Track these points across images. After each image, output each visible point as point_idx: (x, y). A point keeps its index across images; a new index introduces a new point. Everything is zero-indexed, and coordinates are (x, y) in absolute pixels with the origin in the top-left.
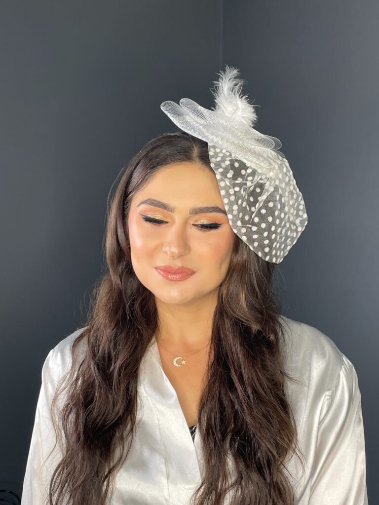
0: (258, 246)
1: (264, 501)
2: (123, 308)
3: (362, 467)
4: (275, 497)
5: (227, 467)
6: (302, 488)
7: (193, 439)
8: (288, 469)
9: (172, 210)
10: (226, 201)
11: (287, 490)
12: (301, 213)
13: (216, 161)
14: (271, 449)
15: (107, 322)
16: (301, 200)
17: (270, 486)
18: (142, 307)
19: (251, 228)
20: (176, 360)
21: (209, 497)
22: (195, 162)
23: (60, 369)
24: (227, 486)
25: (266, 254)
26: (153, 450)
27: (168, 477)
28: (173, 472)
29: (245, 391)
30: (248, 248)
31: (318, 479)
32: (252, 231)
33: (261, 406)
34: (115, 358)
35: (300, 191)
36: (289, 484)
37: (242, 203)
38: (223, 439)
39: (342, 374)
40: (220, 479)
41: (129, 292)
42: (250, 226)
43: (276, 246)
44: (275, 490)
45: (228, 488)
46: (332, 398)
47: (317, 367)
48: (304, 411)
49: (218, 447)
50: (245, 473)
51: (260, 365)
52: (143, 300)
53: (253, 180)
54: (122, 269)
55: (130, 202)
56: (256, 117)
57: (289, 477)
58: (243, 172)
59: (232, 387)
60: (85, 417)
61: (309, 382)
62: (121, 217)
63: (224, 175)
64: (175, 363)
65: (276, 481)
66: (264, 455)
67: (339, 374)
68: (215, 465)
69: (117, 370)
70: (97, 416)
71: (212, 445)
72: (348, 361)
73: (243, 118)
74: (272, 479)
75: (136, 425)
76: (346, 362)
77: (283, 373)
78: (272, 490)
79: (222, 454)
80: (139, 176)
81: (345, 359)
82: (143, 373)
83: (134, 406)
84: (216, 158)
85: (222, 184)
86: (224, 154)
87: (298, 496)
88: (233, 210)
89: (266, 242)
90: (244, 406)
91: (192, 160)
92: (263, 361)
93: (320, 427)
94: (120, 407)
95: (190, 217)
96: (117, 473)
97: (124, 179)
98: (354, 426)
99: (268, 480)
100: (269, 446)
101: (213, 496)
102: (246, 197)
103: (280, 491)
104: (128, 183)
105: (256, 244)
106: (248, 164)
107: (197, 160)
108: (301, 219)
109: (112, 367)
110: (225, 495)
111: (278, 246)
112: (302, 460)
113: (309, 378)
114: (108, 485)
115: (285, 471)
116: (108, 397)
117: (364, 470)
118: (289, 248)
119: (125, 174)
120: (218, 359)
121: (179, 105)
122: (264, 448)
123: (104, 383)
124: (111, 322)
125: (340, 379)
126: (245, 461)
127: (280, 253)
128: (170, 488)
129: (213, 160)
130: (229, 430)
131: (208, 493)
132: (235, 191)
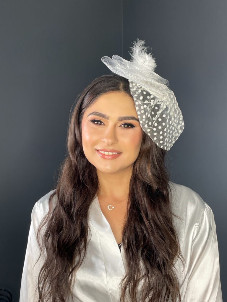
0: (157, 139)
1: (162, 285)
2: (78, 176)
3: (217, 266)
4: (168, 283)
5: (140, 266)
6: (183, 278)
7: (120, 251)
8: (175, 267)
9: (108, 118)
10: (139, 113)
11: (174, 279)
12: (181, 122)
13: (133, 91)
14: (165, 255)
15: (69, 184)
16: (181, 115)
17: (165, 276)
18: (89, 175)
19: (153, 129)
20: (109, 206)
21: (130, 283)
22: (121, 91)
23: (42, 212)
24: (140, 277)
25: (161, 144)
26: (97, 257)
27: (106, 272)
28: (109, 270)
29: (150, 223)
30: (151, 140)
31: (192, 274)
32: (153, 131)
33: (159, 231)
34: (75, 205)
35: (180, 109)
36: (176, 276)
37: (148, 115)
38: (137, 251)
39: (205, 213)
40: (136, 273)
41: (81, 167)
42: (152, 128)
43: (166, 140)
44: (167, 279)
45: (141, 278)
46: (200, 227)
47: (191, 209)
48: (183, 234)
49: (135, 254)
50: (150, 269)
51: (158, 209)
52: (90, 171)
53: (154, 102)
54: (77, 153)
55: (83, 114)
56: (156, 65)
57: (176, 271)
58: (148, 97)
59: (141, 221)
60: (58, 238)
61: (186, 218)
62: (77, 123)
63: (138, 98)
64: (108, 208)
65: (168, 274)
66: (161, 259)
67: (203, 213)
68: (133, 265)
69: (75, 211)
70: (65, 238)
71: (131, 254)
72: (208, 206)
73: (149, 66)
74: (166, 272)
75: (87, 243)
76: (207, 207)
77: (171, 213)
78: (166, 279)
79: (137, 259)
80: (88, 99)
81: (206, 205)
82: (90, 213)
83: (86, 232)
84: (133, 89)
85: (137, 103)
86: (137, 86)
87: (181, 282)
88: (143, 118)
89: (161, 137)
90: (149, 231)
91: (120, 90)
92: (159, 206)
93: (193, 243)
94: (78, 233)
95: (118, 122)
96: (77, 270)
97: (79, 101)
98: (212, 243)
99: (164, 273)
100: (164, 254)
101: (132, 283)
102: (150, 112)
103: (170, 279)
104: (82, 103)
105: (155, 139)
106: (151, 93)
107: (122, 90)
108: (181, 126)
109: (73, 210)
110: (139, 282)
111: (167, 141)
112: (183, 261)
113: (186, 216)
114: (72, 278)
115: (174, 268)
116: (70, 227)
117: (218, 268)
118: (174, 142)
119: (80, 98)
120: (133, 206)
121: (112, 58)
122: (161, 255)
123: (68, 219)
124: (71, 184)
125: (204, 216)
126: (150, 263)
127: (169, 145)
128: (108, 278)
129: (132, 90)
130: (141, 245)
131: (129, 281)
132: (144, 108)
